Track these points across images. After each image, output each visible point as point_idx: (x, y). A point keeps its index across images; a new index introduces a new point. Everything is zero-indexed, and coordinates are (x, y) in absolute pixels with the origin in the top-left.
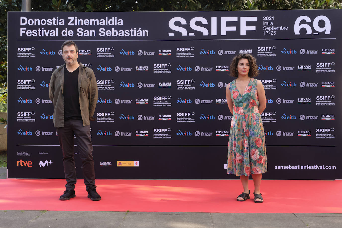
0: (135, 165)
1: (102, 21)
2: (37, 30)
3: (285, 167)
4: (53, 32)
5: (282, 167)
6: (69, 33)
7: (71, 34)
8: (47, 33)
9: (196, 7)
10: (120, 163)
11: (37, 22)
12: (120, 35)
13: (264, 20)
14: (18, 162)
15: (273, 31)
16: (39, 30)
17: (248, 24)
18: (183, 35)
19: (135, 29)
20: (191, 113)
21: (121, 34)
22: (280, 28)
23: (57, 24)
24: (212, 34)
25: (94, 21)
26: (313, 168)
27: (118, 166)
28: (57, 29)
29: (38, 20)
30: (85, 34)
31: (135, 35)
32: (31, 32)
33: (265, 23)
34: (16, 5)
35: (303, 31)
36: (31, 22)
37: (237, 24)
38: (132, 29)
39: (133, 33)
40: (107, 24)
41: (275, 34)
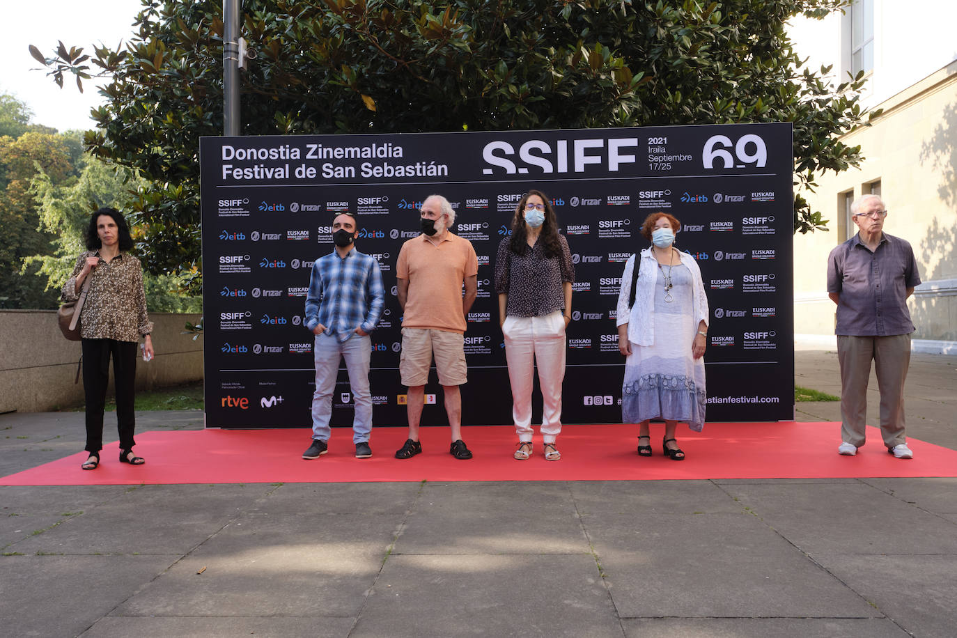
0: (429, 402)
1: (366, 150)
2: (253, 168)
4: (279, 171)
6: (308, 172)
7: (311, 175)
8: (269, 172)
9: (530, 123)
10: (402, 398)
11: (252, 153)
12: (397, 175)
13: (650, 143)
14: (223, 400)
15: (666, 162)
16: (256, 169)
17: (622, 151)
18: (508, 173)
19: (424, 163)
21: (400, 173)
22: (677, 157)
23: (288, 158)
24: (559, 171)
25: (352, 150)
26: (738, 400)
27: (399, 403)
28: (287, 166)
29: (254, 151)
30: (336, 173)
31: (424, 175)
32: (241, 173)
33: (651, 149)
34: (211, 124)
35: (718, 161)
36: (241, 154)
37: (603, 152)
38: (418, 164)
39: (421, 170)
40: (374, 156)
41: (669, 167)
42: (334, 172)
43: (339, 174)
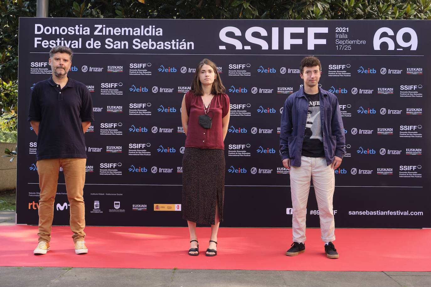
0: (176, 210)
1: (137, 30)
2: (56, 40)
3: (361, 213)
4: (75, 43)
5: (357, 213)
6: (95, 44)
7: (97, 46)
8: (68, 44)
9: (253, 15)
10: (157, 206)
11: (56, 30)
12: (158, 48)
13: (336, 31)
14: (30, 204)
15: (348, 45)
16: (58, 41)
18: (237, 49)
19: (178, 40)
20: (246, 145)
21: (160, 47)
22: (356, 42)
23: (81, 33)
24: (273, 49)
25: (127, 29)
26: (395, 213)
27: (155, 210)
28: (80, 39)
29: (57, 28)
30: (115, 46)
31: (177, 48)
32: (48, 43)
33: (338, 35)
34: (28, 10)
35: (384, 45)
36: (48, 30)
37: (304, 36)
38: (173, 41)
39: (175, 45)
40: (142, 34)
41: (350, 48)
42: (114, 44)
43: (117, 46)
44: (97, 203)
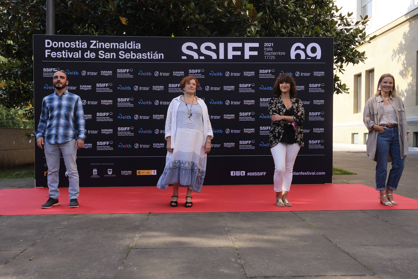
0: (153, 174)
1: (122, 45)
2: (62, 52)
4: (76, 54)
6: (91, 55)
7: (93, 56)
8: (71, 54)
9: (206, 34)
10: (139, 172)
11: (61, 44)
12: (138, 58)
13: (265, 46)
14: (45, 173)
15: (273, 55)
16: (63, 52)
18: (194, 58)
19: (152, 52)
21: (139, 57)
22: (278, 53)
23: (80, 47)
24: (220, 58)
25: (115, 44)
26: (306, 174)
27: (138, 174)
28: (80, 51)
29: (62, 43)
30: (106, 56)
31: (152, 58)
32: (55, 54)
33: (266, 49)
34: (39, 29)
35: (298, 56)
36: (55, 45)
37: (242, 49)
38: (149, 52)
39: (150, 56)
40: (126, 48)
43: (107, 57)
44: (95, 171)
